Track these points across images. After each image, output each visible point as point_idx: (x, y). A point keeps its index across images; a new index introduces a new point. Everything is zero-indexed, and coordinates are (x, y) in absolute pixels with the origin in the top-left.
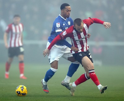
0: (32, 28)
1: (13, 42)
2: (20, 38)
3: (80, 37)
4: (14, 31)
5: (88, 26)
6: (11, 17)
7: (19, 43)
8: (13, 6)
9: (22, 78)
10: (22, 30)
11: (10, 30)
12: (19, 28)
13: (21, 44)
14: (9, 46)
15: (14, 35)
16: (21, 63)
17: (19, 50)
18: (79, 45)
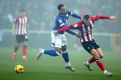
0: (33, 21)
1: (20, 30)
2: (25, 28)
3: (87, 30)
4: (20, 22)
5: (93, 22)
6: (17, 12)
7: (24, 31)
8: (19, 4)
9: (24, 59)
10: (26, 21)
11: (17, 21)
12: (24, 20)
13: (26, 33)
14: (16, 34)
15: (20, 26)
16: (25, 47)
17: (25, 37)
18: (85, 36)
